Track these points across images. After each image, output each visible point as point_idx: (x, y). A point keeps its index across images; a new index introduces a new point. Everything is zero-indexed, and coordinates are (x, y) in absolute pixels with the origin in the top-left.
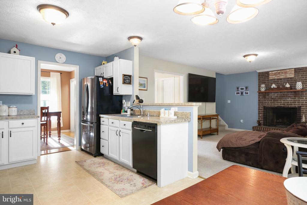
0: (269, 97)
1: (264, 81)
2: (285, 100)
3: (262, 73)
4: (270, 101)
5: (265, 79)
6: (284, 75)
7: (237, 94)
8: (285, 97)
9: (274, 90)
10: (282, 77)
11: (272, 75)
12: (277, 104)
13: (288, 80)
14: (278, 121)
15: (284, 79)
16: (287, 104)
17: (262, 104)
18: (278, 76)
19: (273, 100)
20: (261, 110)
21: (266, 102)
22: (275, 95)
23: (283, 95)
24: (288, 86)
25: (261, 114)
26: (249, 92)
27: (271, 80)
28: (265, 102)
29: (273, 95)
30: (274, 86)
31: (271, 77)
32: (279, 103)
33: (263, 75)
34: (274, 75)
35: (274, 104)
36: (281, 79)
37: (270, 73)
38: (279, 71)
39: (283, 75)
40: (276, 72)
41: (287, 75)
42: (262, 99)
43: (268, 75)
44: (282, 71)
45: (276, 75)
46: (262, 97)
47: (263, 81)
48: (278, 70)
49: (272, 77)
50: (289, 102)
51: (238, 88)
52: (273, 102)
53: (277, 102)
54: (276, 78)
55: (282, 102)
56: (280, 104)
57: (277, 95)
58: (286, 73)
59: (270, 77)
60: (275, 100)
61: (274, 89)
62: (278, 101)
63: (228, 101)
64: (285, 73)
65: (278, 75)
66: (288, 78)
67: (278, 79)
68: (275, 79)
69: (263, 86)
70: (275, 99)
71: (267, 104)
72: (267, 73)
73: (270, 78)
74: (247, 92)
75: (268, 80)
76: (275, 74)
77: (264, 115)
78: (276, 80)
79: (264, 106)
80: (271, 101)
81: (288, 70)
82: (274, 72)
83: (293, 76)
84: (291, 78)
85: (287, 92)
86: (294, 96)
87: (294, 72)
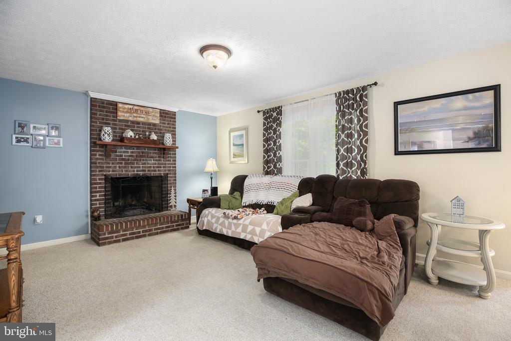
0: (117, 156)
1: (107, 120)
2: (145, 164)
3: (102, 101)
4: (118, 163)
5: (107, 116)
6: (144, 116)
7: (18, 142)
8: (144, 156)
10: (141, 119)
11: (123, 112)
12: (131, 172)
13: (152, 127)
14: (116, 204)
15: (144, 123)
16: (149, 171)
17: (100, 171)
18: (134, 117)
19: (124, 162)
20: (100, 183)
21: (110, 167)
22: (128, 152)
23: (143, 152)
24: (154, 137)
26: (61, 140)
27: (121, 121)
28: (107, 167)
29: (124, 152)
31: (121, 115)
32: (135, 167)
33: (104, 107)
34: (127, 112)
35: (126, 171)
36: (138, 123)
37: (120, 105)
38: (136, 108)
39: (142, 116)
40: (131, 107)
41: (149, 117)
42: (100, 159)
43: (116, 109)
44: (142, 109)
45: (130, 113)
46: (100, 155)
47: (103, 119)
48: (135, 105)
49: (124, 116)
50: (150, 167)
51: (22, 126)
52: (125, 167)
53: (132, 167)
54: (131, 119)
55: (139, 167)
56: (137, 171)
57: (132, 152)
58: (147, 113)
59: (119, 113)
60: (127, 162)
61: (130, 139)
62: (133, 164)
64: (146, 113)
65: (135, 115)
66: (150, 124)
67: (133, 122)
68: (127, 121)
69: (108, 129)
70: (129, 160)
71: (113, 171)
72: (114, 105)
73: (120, 116)
74: (56, 139)
75: (114, 120)
76: (130, 111)
77: (105, 195)
78: (129, 124)
79: (105, 175)
80: (121, 163)
81: (151, 110)
82: (127, 106)
83: (157, 122)
84: (154, 125)
85: (149, 148)
86: (159, 157)
87: (159, 115)
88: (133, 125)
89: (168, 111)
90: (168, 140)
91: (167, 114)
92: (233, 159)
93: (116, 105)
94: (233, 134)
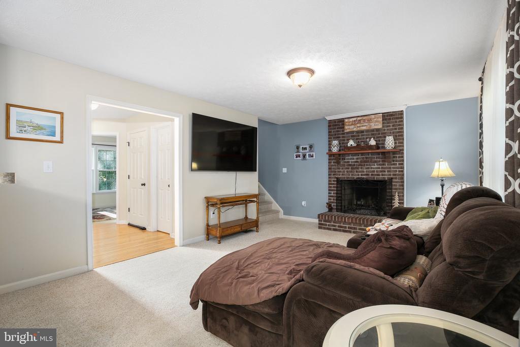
0: (345, 162)
1: (338, 134)
2: (368, 168)
3: (335, 121)
4: (346, 168)
5: (338, 131)
6: (366, 124)
7: (297, 157)
8: (368, 162)
9: (351, 150)
10: (364, 128)
11: (349, 125)
12: (356, 175)
13: (373, 133)
14: (359, 203)
15: (367, 131)
16: (372, 175)
17: (334, 175)
18: (358, 127)
19: (350, 167)
20: (334, 184)
21: (340, 172)
22: (354, 159)
23: (366, 158)
24: (373, 142)
25: (332, 192)
26: (314, 153)
27: (348, 133)
28: (338, 172)
29: (351, 159)
30: (351, 143)
31: (348, 128)
32: (360, 172)
33: (336, 125)
34: (352, 124)
35: (352, 175)
36: (362, 132)
37: (346, 120)
38: (359, 118)
39: (365, 124)
40: (355, 119)
41: (372, 124)
42: (334, 166)
43: (343, 124)
44: (364, 118)
45: (355, 124)
46: (334, 162)
47: (335, 134)
48: (358, 116)
49: (349, 129)
50: (374, 171)
51: (298, 148)
52: (351, 172)
53: (357, 172)
54: (355, 129)
55: (364, 172)
56: (361, 175)
57: (357, 159)
58: (370, 121)
59: (346, 127)
60: (353, 167)
61: (352, 147)
62: (358, 168)
63: (283, 169)
64: (368, 120)
65: (358, 125)
66: (373, 130)
67: (358, 132)
68: (353, 132)
69: (335, 142)
70: (354, 165)
71: (342, 175)
72: (342, 121)
73: (346, 130)
74: (311, 153)
75: (343, 134)
76: (354, 123)
77: (337, 193)
79: (337, 178)
80: (348, 169)
81: (373, 116)
82: (351, 120)
83: (380, 126)
84: (378, 130)
85: (372, 153)
86: (383, 161)
87: (381, 120)
88: (354, 135)
89: (393, 112)
90: (390, 142)
91: (392, 115)
93: (344, 121)
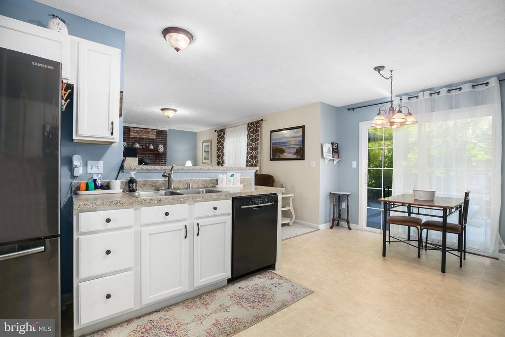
6: (146, 134)
10: (145, 136)
11: (134, 133)
13: (151, 141)
15: (146, 139)
24: (152, 147)
27: (132, 138)
30: (137, 145)
34: (136, 133)
36: (143, 139)
37: (132, 129)
38: (141, 130)
40: (138, 129)
41: (150, 135)
43: (129, 131)
44: (145, 130)
49: (134, 135)
54: (138, 136)
58: (148, 133)
59: (132, 134)
61: (137, 149)
65: (141, 134)
66: (150, 139)
67: (139, 138)
75: (128, 138)
76: (137, 132)
78: (137, 139)
81: (150, 130)
82: (136, 129)
83: (154, 137)
84: (153, 139)
85: (149, 154)
86: (156, 159)
87: (155, 133)
88: (139, 140)
89: (162, 130)
90: (161, 148)
91: (161, 132)
92: (204, 161)
93: (130, 129)
94: (205, 144)
